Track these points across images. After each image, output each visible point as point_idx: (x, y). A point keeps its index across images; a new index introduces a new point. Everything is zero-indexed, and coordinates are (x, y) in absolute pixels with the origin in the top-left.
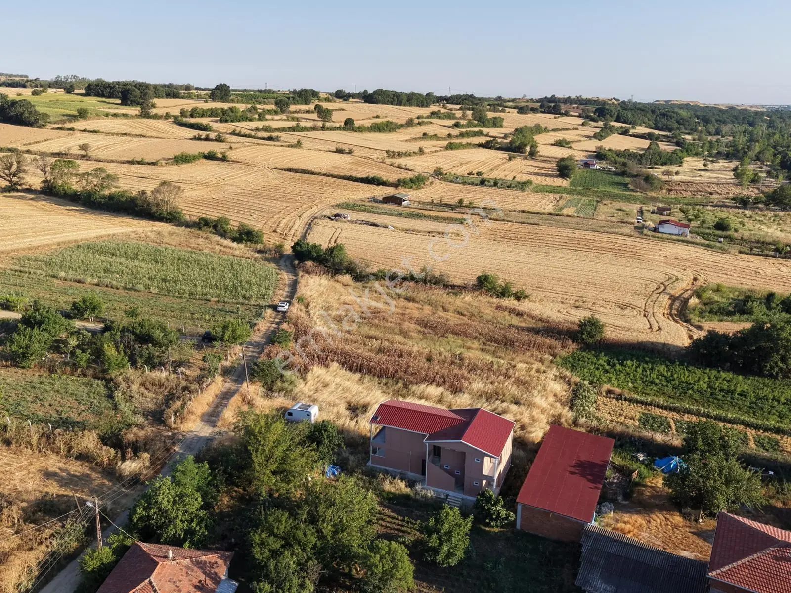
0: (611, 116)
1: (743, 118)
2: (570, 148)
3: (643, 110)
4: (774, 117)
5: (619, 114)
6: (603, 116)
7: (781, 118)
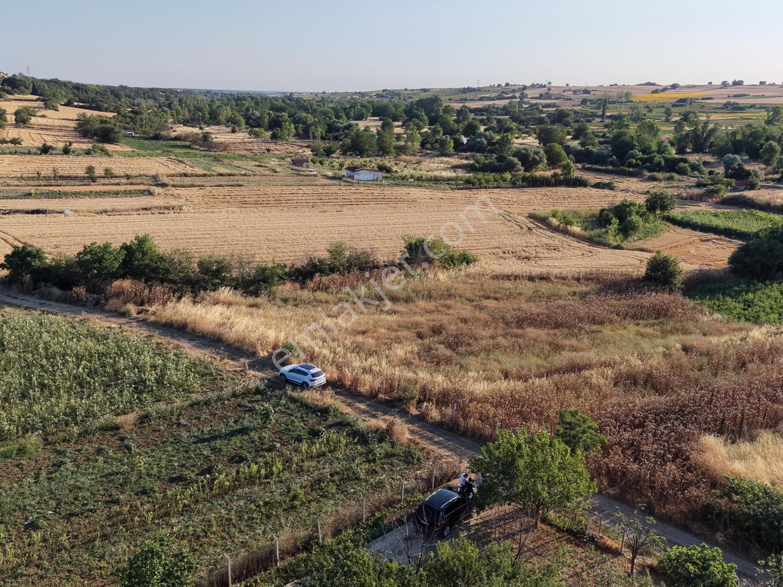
0: (27, 88)
1: (144, 93)
2: (43, 116)
3: (55, 82)
4: (168, 94)
5: (34, 86)
6: (17, 87)
7: (173, 94)
